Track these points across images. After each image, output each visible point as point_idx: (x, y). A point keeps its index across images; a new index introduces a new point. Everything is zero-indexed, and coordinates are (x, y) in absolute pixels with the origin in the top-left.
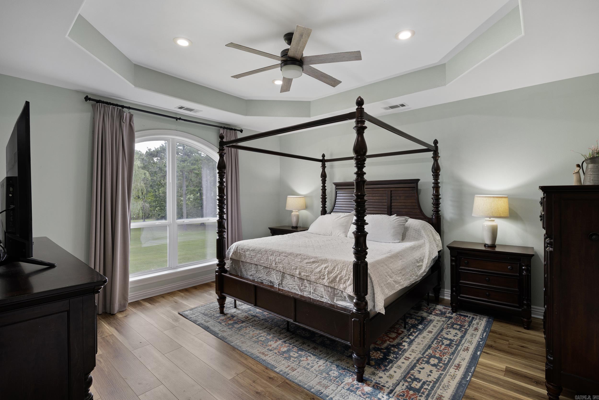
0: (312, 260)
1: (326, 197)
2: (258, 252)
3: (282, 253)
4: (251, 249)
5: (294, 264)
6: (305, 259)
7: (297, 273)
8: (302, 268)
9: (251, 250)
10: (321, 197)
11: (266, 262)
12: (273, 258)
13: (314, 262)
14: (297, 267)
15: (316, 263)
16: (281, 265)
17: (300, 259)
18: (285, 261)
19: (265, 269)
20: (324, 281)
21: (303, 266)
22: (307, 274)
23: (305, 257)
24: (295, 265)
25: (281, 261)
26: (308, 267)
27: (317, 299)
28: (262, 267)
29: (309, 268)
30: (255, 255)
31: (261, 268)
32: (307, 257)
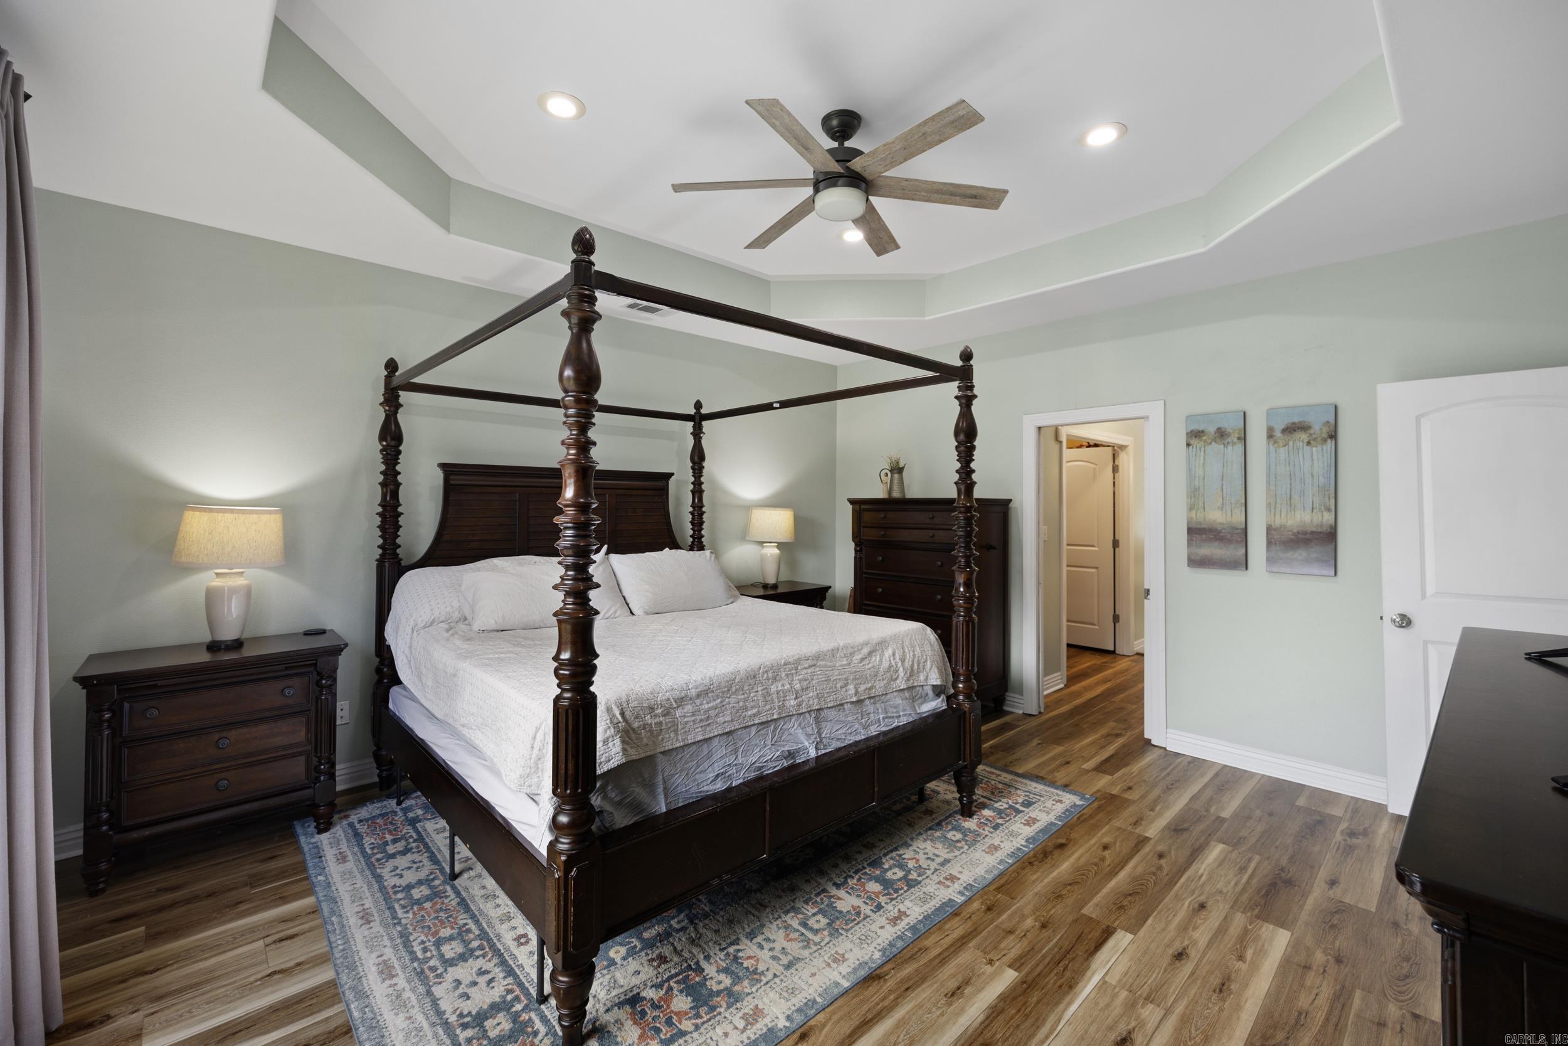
0: (865, 651)
1: (400, 509)
2: (729, 690)
3: (798, 662)
4: (694, 692)
5: (839, 675)
6: (852, 654)
7: (852, 691)
8: (858, 677)
9: (698, 696)
10: (380, 509)
11: (768, 707)
12: (783, 685)
13: (870, 653)
14: (846, 679)
15: (874, 654)
16: (811, 694)
17: (845, 659)
18: (818, 679)
19: (763, 729)
20: (898, 681)
21: (858, 670)
22: (870, 685)
23: (850, 650)
24: (843, 676)
25: (808, 682)
26: (867, 667)
27: (893, 726)
28: (753, 730)
29: (870, 669)
30: (721, 702)
31: (749, 734)
32: (852, 647)
